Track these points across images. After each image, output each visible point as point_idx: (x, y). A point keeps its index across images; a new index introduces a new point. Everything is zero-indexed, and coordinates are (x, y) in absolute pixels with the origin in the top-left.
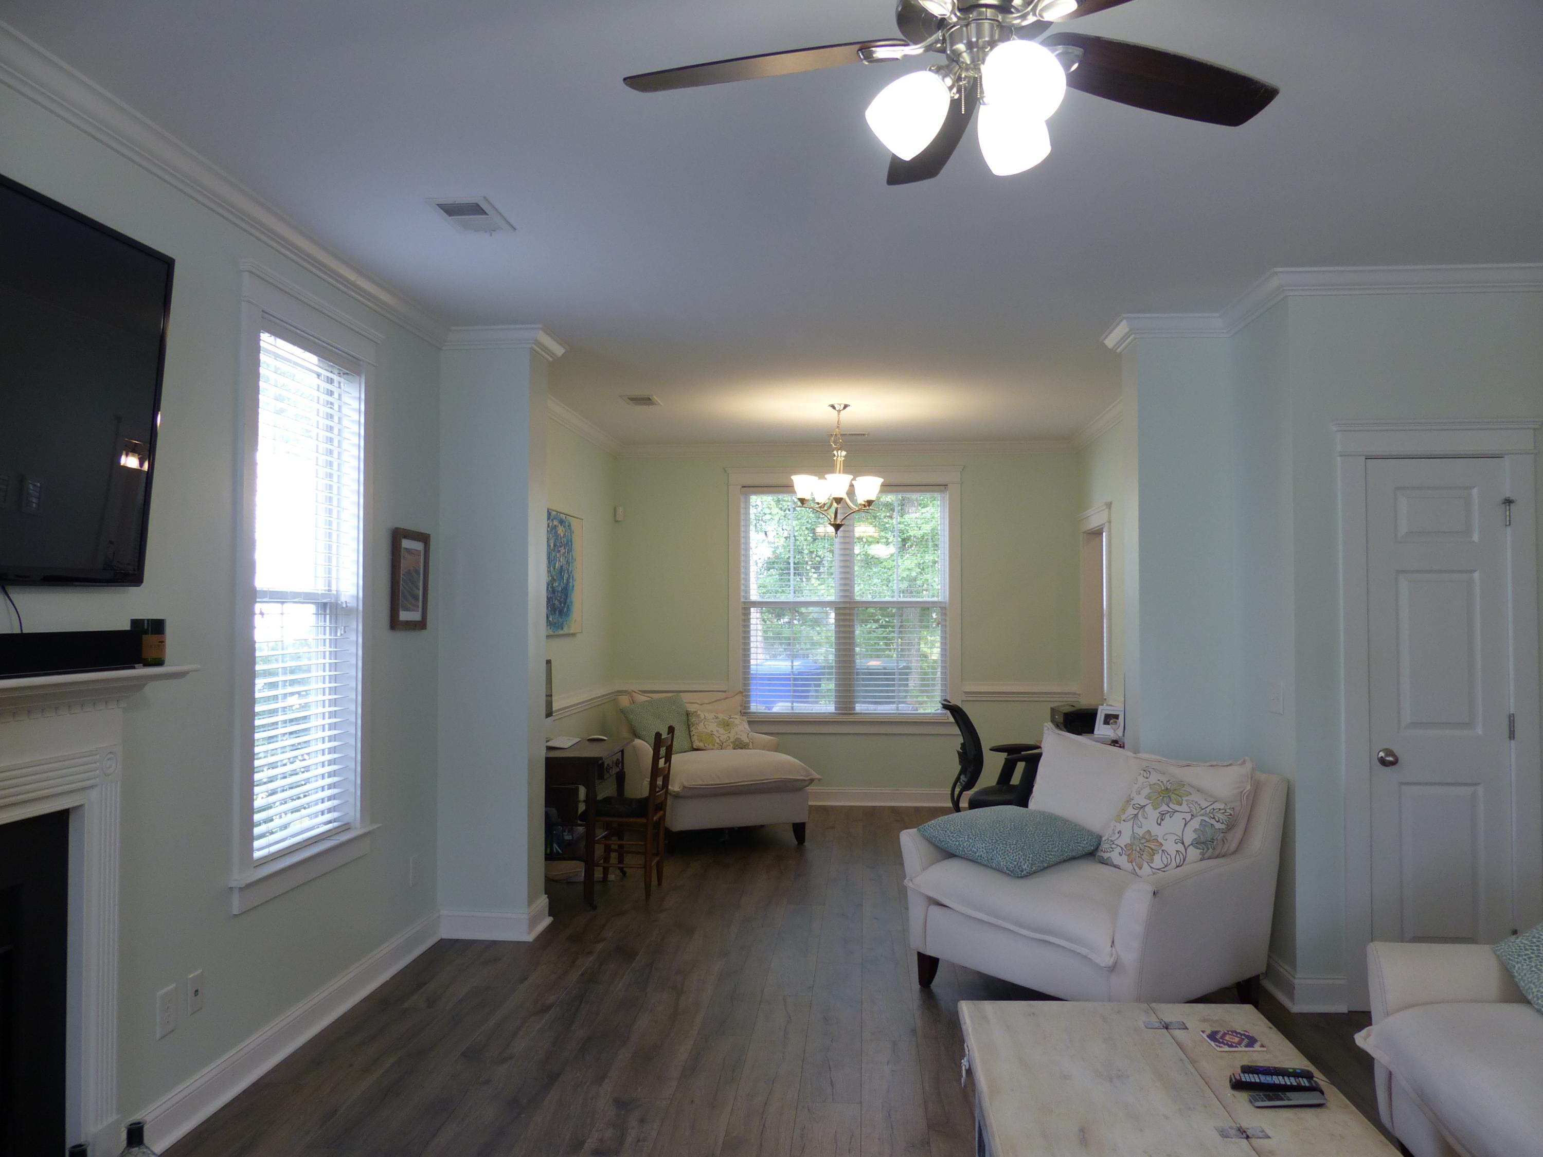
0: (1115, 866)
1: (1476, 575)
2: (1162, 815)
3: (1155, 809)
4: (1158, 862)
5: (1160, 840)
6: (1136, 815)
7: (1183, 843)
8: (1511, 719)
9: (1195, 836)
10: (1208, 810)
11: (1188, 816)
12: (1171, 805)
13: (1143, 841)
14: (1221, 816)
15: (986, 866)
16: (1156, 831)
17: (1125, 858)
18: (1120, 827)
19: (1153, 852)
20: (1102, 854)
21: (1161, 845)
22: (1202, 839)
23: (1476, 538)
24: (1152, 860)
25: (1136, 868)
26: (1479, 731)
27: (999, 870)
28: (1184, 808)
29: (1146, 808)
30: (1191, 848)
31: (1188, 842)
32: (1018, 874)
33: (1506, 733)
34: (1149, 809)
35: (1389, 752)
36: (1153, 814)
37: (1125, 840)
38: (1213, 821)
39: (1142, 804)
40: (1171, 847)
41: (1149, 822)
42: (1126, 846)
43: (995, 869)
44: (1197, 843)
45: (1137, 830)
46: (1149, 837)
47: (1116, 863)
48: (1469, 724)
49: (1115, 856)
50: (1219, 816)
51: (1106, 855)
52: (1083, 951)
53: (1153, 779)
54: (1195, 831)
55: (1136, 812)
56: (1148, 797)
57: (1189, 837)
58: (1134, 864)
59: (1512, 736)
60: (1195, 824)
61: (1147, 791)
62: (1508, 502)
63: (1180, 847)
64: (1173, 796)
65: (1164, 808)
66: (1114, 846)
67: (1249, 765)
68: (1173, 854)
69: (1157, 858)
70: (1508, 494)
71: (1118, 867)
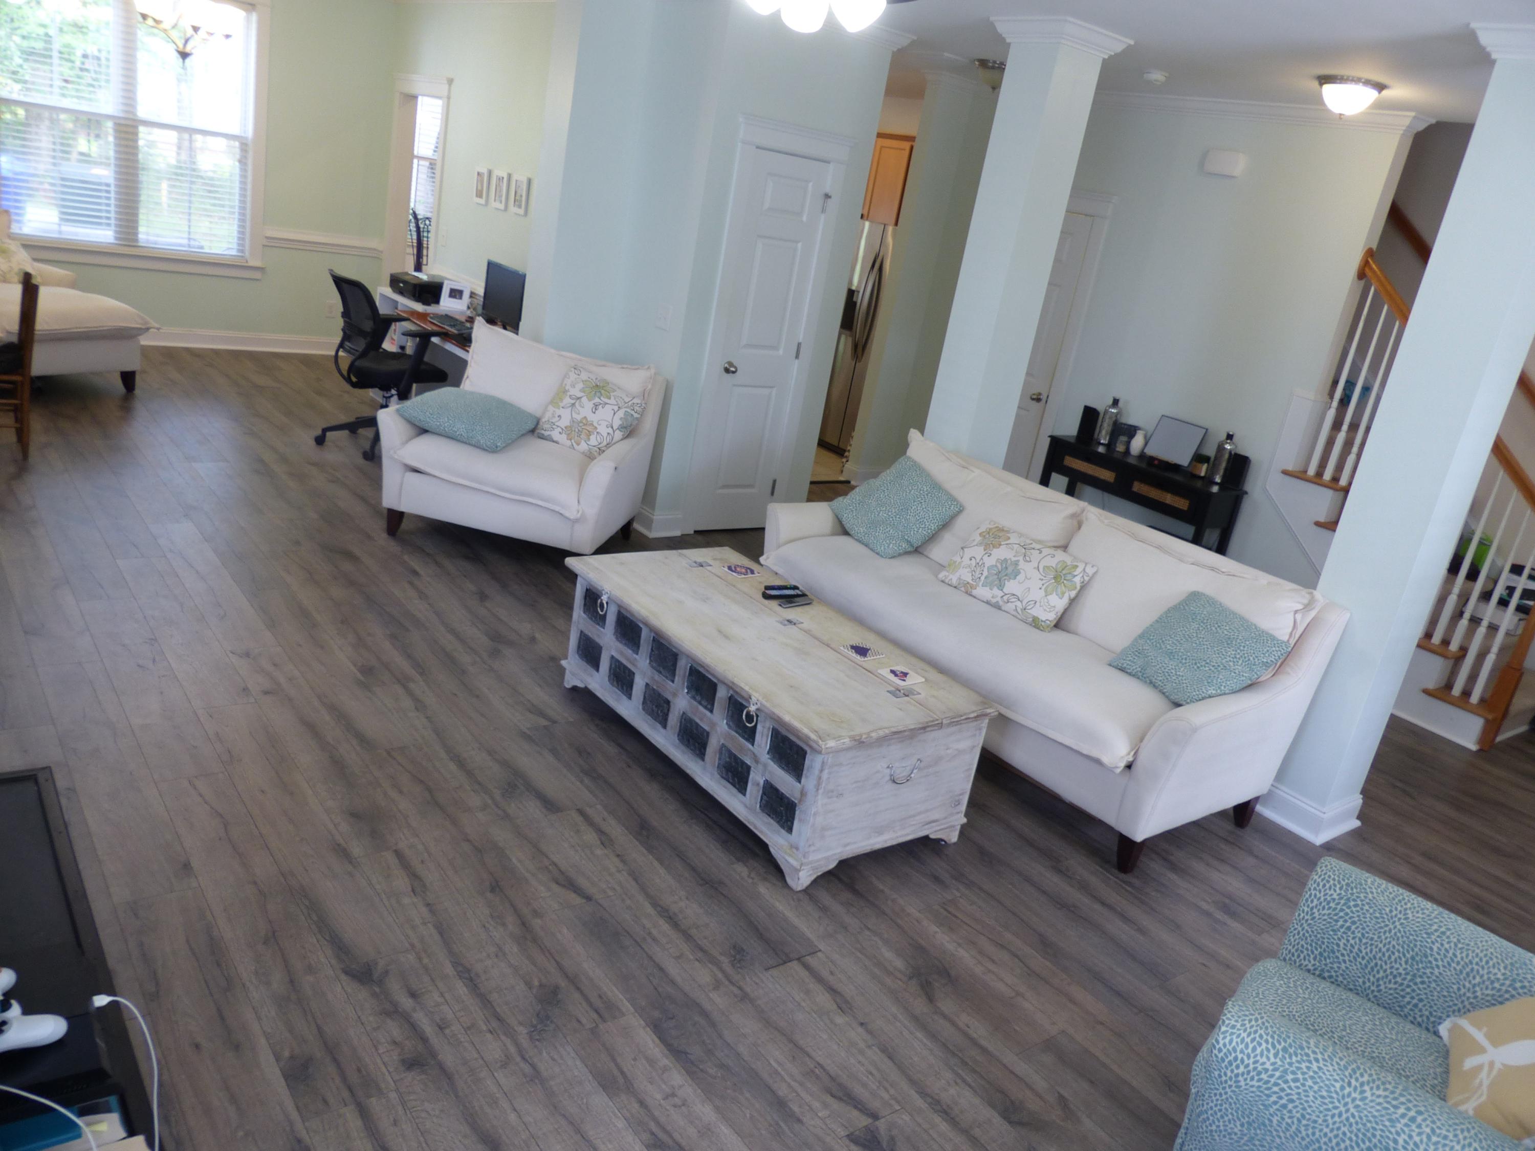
0: (554, 441)
1: (800, 245)
2: (596, 406)
3: (590, 400)
4: (593, 441)
5: (595, 424)
6: (573, 405)
7: (612, 428)
8: (799, 345)
9: (620, 423)
10: (630, 403)
11: (616, 408)
12: (602, 398)
13: (581, 425)
14: (638, 408)
15: (465, 443)
16: (591, 417)
17: (564, 436)
18: (558, 412)
19: (589, 433)
20: (543, 432)
21: (596, 428)
22: (625, 425)
23: (804, 218)
24: (589, 439)
25: (574, 444)
26: (781, 352)
27: (478, 446)
28: (612, 401)
29: (583, 399)
30: (618, 431)
31: (615, 428)
32: (493, 450)
33: (795, 355)
34: (584, 400)
35: (731, 364)
36: (588, 405)
37: (565, 422)
38: (633, 412)
39: (578, 396)
40: (603, 430)
41: (585, 410)
42: (566, 427)
43: (475, 446)
44: (621, 428)
45: (575, 415)
46: (585, 422)
47: (555, 439)
48: (775, 348)
49: (555, 435)
50: (637, 408)
51: (546, 433)
52: (557, 509)
53: (584, 376)
54: (621, 419)
55: (573, 402)
56: (582, 390)
57: (617, 423)
58: (573, 441)
59: (797, 357)
60: (621, 414)
61: (581, 385)
62: (827, 196)
63: (610, 430)
64: (603, 391)
65: (597, 400)
66: (554, 427)
67: (653, 371)
68: (605, 435)
69: (593, 437)
70: (828, 190)
71: (557, 442)
